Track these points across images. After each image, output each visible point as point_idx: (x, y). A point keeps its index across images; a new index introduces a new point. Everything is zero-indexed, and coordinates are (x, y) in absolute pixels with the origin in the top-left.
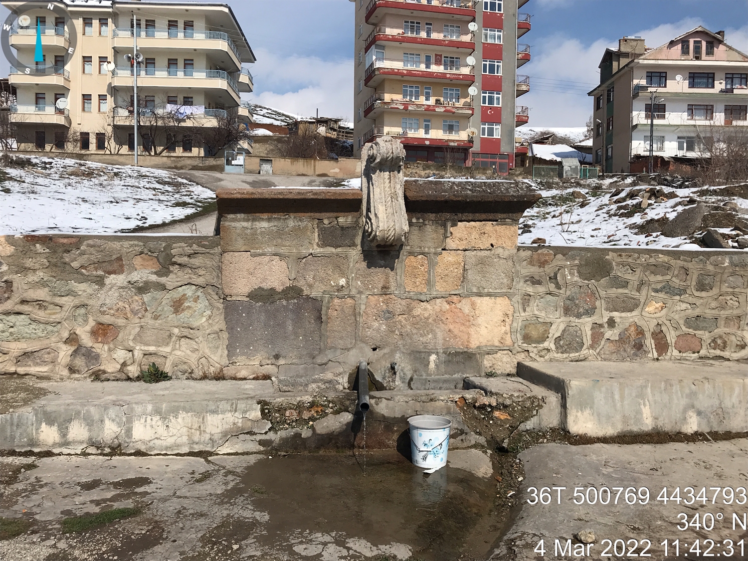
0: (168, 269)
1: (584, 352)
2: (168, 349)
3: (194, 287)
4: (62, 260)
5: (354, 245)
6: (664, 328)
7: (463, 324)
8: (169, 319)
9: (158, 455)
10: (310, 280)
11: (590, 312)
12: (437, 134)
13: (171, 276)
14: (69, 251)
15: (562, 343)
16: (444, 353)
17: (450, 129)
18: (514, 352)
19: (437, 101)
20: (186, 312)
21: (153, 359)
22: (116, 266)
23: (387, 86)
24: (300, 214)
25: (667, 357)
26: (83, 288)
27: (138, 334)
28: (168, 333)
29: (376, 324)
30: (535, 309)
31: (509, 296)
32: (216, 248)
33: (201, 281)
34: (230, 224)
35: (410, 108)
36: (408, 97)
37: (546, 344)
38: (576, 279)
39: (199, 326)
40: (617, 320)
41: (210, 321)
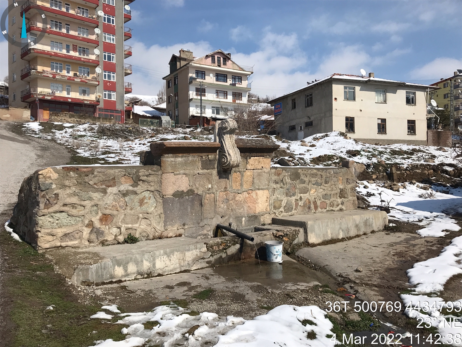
0: (137, 183)
1: (293, 211)
2: (137, 225)
3: (149, 192)
4: (84, 180)
5: (214, 168)
6: (316, 200)
7: (254, 203)
8: (138, 209)
9: (168, 274)
10: (197, 186)
11: (294, 195)
12: (75, 95)
13: (139, 187)
14: (88, 176)
15: (286, 208)
16: (247, 216)
17: (84, 92)
18: (271, 214)
19: (75, 74)
20: (145, 205)
21: (130, 231)
22: (112, 183)
23: (39, 61)
24: (194, 154)
25: (318, 212)
26: (96, 196)
27: (123, 219)
28: (137, 217)
29: (222, 205)
30: (277, 195)
31: (268, 189)
32: (159, 172)
33: (152, 189)
34: (165, 159)
35: (57, 77)
36: (55, 70)
37: (281, 210)
38: (289, 181)
39: (151, 212)
40: (303, 197)
41: (156, 209)
